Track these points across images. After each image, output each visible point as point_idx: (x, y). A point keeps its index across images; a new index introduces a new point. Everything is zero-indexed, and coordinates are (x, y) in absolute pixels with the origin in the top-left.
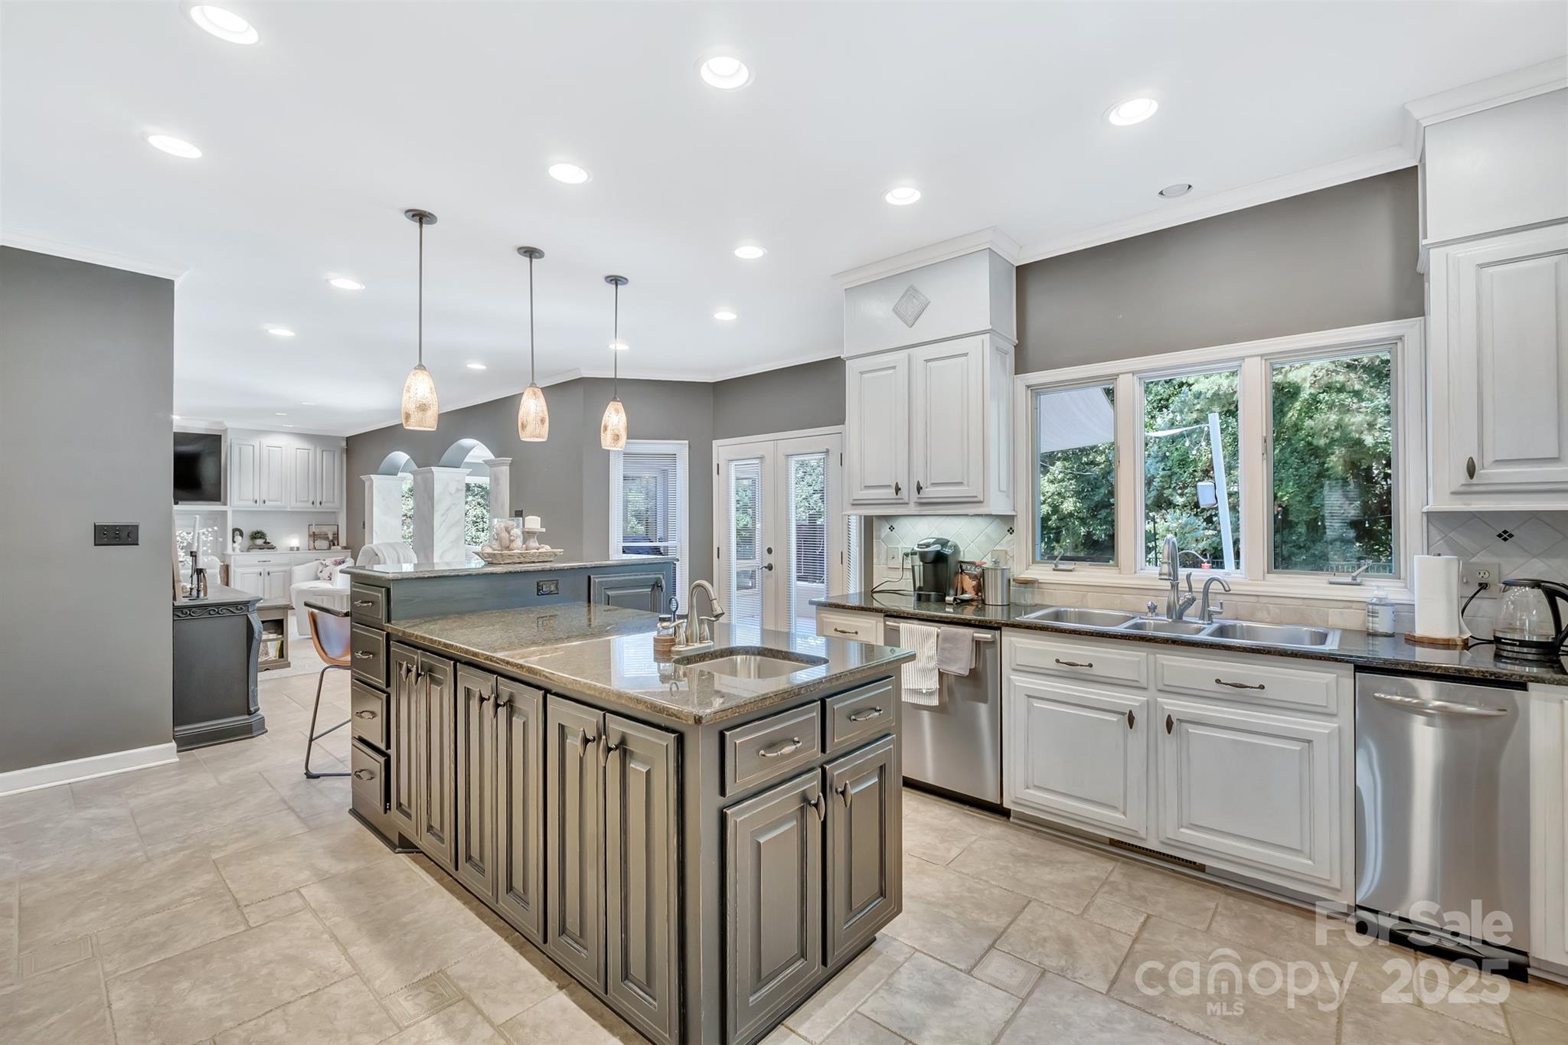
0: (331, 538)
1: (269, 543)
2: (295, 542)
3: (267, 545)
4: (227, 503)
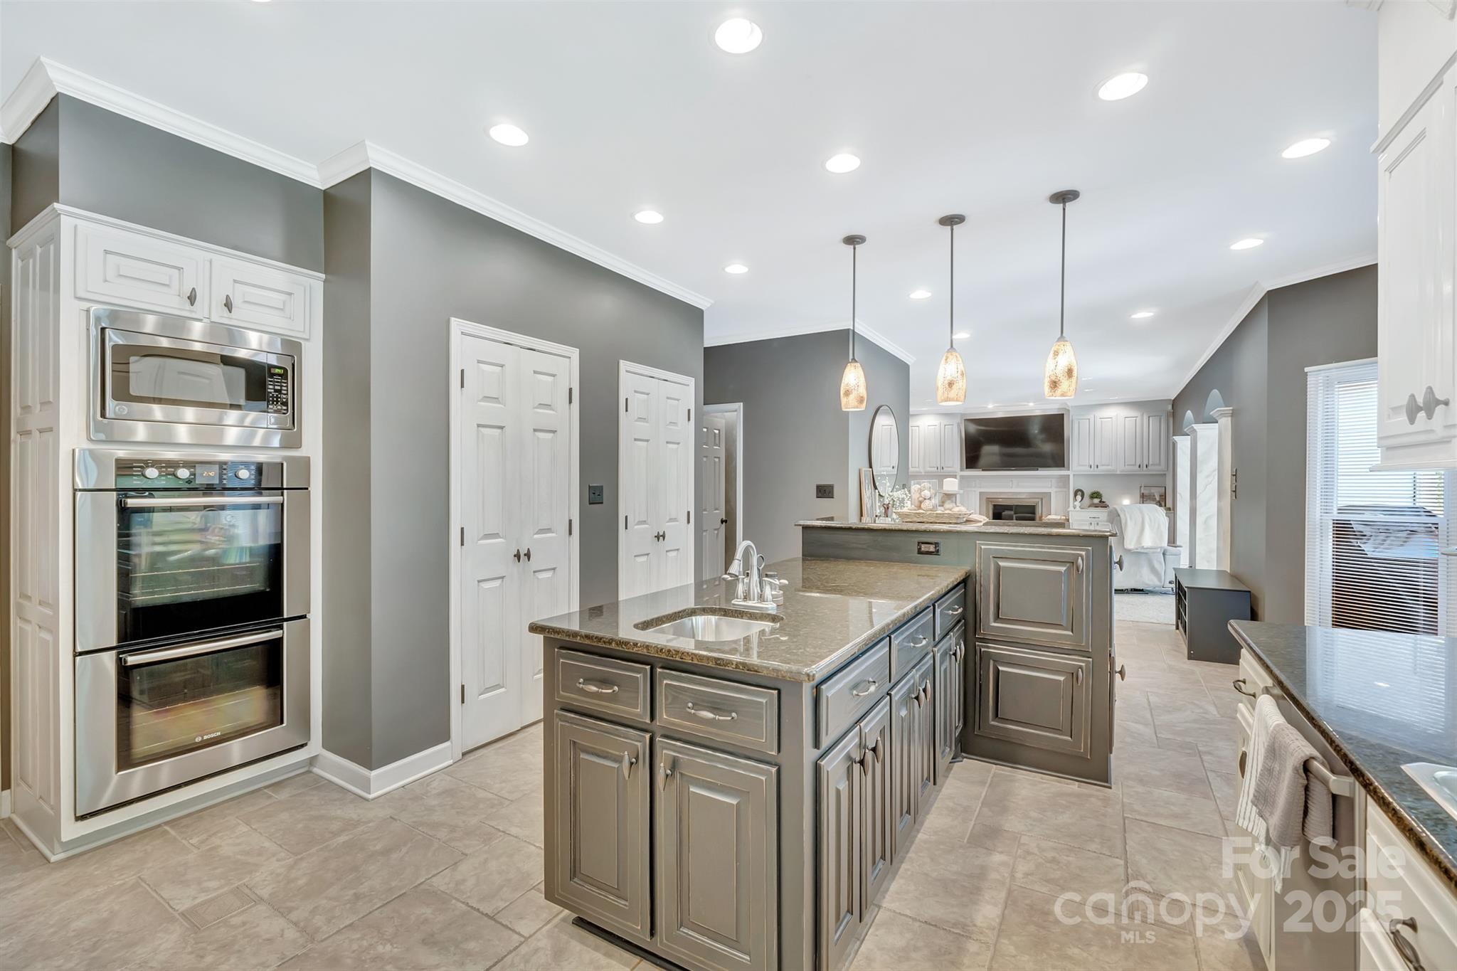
0: (1158, 499)
1: (1104, 502)
2: (1126, 502)
3: (1101, 504)
4: (1069, 468)
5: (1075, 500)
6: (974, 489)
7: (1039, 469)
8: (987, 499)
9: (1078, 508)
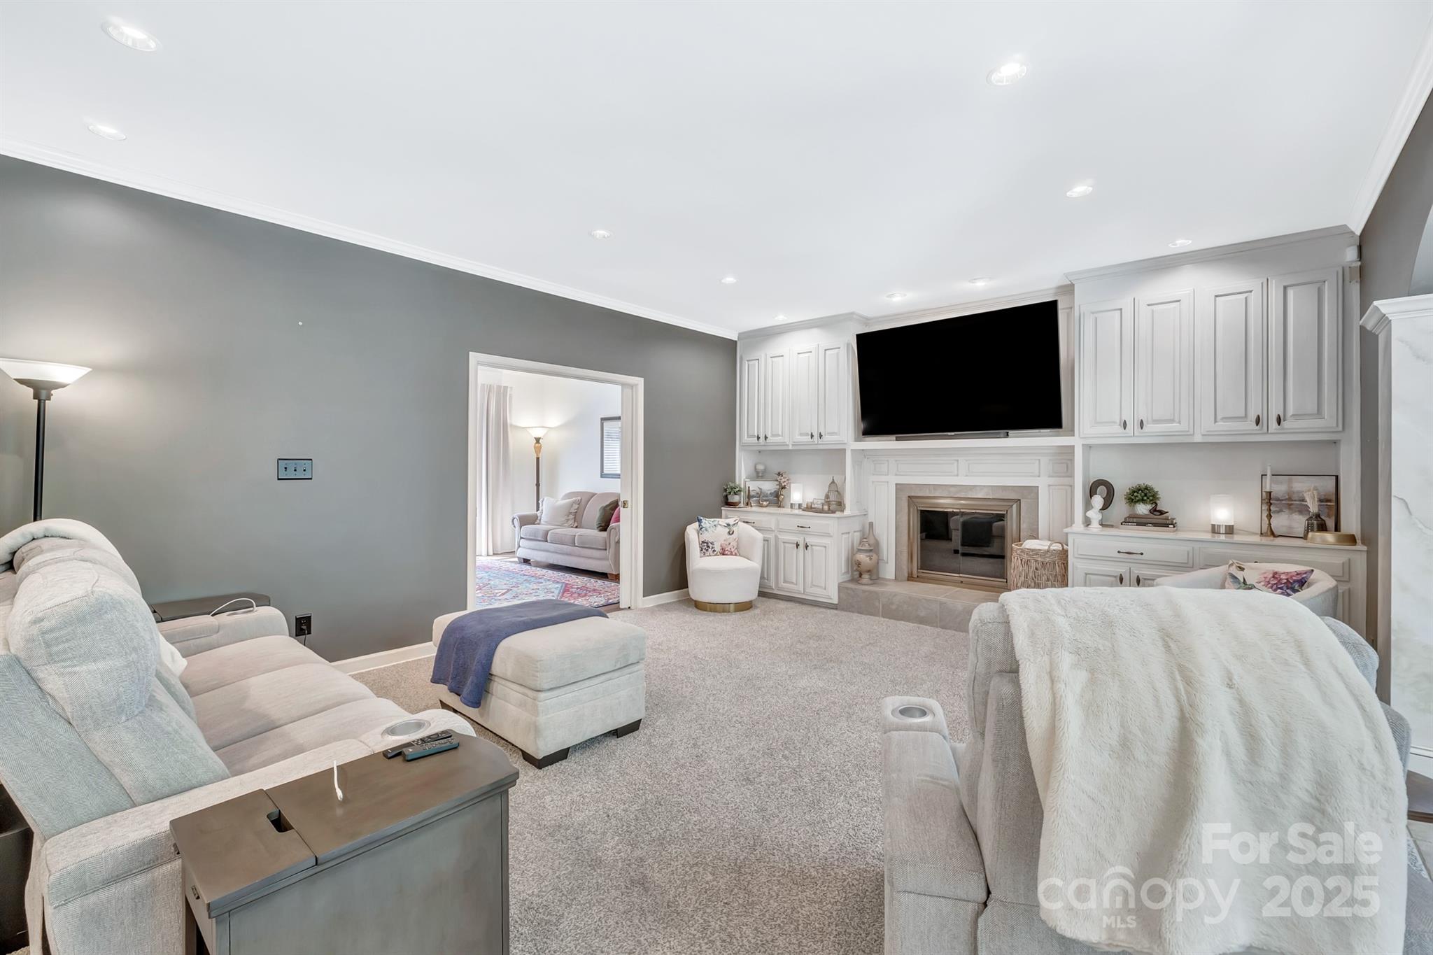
0: (1313, 510)
1: (1162, 513)
2: (1223, 514)
3: (1158, 519)
4: (1073, 430)
5: (1088, 506)
6: (884, 478)
7: (1011, 432)
8: (909, 497)
9: (1095, 524)
